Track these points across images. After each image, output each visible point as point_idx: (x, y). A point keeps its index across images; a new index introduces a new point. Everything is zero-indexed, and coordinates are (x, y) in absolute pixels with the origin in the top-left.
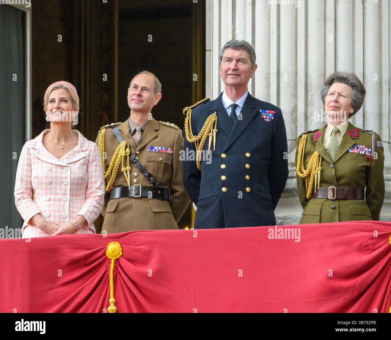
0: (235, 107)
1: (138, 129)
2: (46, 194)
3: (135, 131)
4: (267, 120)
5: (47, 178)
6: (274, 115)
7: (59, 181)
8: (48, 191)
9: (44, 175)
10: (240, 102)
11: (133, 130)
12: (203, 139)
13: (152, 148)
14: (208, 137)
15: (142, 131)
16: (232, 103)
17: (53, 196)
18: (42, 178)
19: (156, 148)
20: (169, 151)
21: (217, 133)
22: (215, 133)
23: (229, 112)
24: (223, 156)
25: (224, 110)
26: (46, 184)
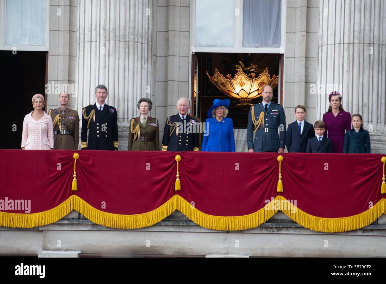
0: (101, 107)
1: (63, 110)
2: (33, 133)
3: (62, 111)
4: (112, 112)
5: (33, 128)
6: (114, 111)
7: (37, 129)
8: (34, 132)
9: (32, 127)
10: (103, 106)
11: (61, 111)
12: (90, 118)
13: (69, 117)
14: (92, 118)
15: (65, 111)
16: (100, 106)
17: (35, 134)
18: (31, 128)
19: (70, 117)
20: (74, 119)
21: (95, 116)
22: (94, 116)
23: (99, 109)
24: (98, 124)
25: (97, 109)
26: (33, 130)
